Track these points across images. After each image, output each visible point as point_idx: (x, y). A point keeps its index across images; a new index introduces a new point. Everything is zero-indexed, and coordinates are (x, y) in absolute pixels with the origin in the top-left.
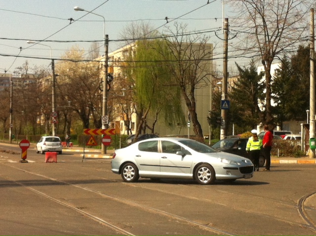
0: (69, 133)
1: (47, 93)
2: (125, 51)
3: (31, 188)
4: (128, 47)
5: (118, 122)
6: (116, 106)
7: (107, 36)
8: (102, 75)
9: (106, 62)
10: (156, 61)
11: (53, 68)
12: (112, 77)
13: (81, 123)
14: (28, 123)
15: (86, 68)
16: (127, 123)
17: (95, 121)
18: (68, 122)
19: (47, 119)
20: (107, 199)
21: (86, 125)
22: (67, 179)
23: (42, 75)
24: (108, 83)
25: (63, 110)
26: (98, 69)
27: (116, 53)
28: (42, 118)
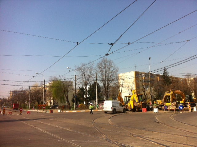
1: (28, 95)
2: (50, 84)
3: (22, 122)
4: (50, 82)
5: (48, 103)
6: (47, 98)
7: (45, 80)
8: (43, 90)
9: (44, 86)
10: (58, 86)
11: (30, 88)
12: (46, 91)
13: (38, 103)
14: (23, 103)
15: (39, 88)
16: (50, 102)
17: (41, 102)
18: (34, 103)
19: (28, 102)
20: (43, 123)
22: (32, 118)
23: (27, 91)
25: (32, 100)
26: (42, 88)
27: (47, 84)
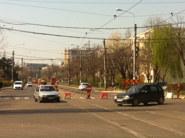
0: (114, 81)
1: (101, 59)
2: (146, 34)
3: (93, 114)
4: (148, 31)
5: (143, 75)
6: (141, 66)
7: (136, 25)
8: (133, 48)
9: (135, 40)
10: (165, 39)
11: (104, 44)
12: (139, 49)
13: (121, 76)
14: (90, 76)
15: (123, 44)
16: (148, 76)
17: (129, 75)
18: (113, 75)
19: (101, 73)
20: (137, 121)
21: (124, 77)
22: (114, 108)
23: (98, 48)
24: (136, 52)
25: (110, 68)
26: (131, 44)
27: (141, 35)
28: (98, 73)
